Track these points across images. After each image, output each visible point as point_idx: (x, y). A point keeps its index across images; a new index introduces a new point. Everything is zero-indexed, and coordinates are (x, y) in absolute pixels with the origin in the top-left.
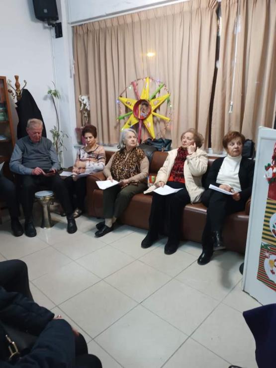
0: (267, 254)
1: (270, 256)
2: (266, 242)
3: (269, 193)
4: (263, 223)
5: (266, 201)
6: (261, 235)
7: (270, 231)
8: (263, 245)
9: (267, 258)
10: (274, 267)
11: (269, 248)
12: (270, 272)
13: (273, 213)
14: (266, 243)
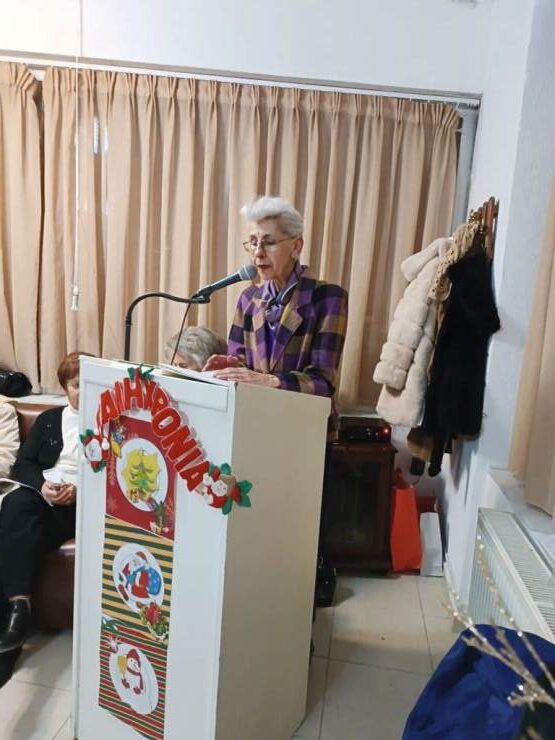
0: (113, 644)
1: (120, 646)
2: (110, 616)
3: (107, 505)
4: (101, 571)
5: (103, 521)
6: (100, 600)
7: (113, 589)
8: (105, 623)
9: (115, 652)
10: (128, 674)
11: (116, 629)
12: (121, 684)
13: (116, 548)
14: (110, 619)
